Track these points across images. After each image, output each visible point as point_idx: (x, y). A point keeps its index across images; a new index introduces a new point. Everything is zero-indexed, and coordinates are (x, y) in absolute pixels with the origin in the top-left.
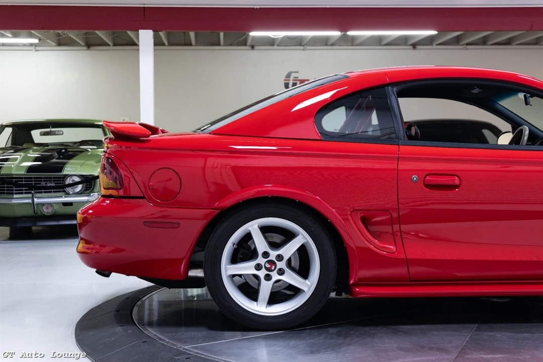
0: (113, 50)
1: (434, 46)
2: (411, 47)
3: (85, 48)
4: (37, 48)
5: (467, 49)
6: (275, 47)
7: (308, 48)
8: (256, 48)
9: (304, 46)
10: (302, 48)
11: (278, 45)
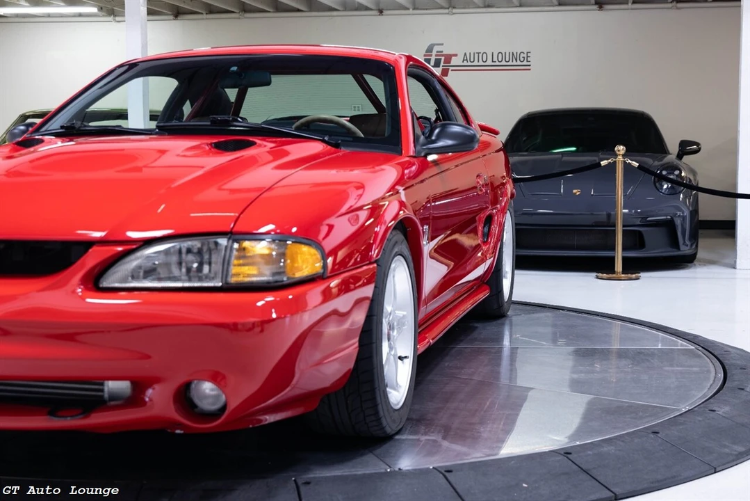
0: (207, 19)
1: (630, 4)
2: (596, 7)
3: (172, 17)
4: (118, 19)
5: (678, 8)
6: (411, 11)
7: (455, 11)
8: (385, 12)
9: (448, 8)
10: (447, 11)
11: (414, 9)
